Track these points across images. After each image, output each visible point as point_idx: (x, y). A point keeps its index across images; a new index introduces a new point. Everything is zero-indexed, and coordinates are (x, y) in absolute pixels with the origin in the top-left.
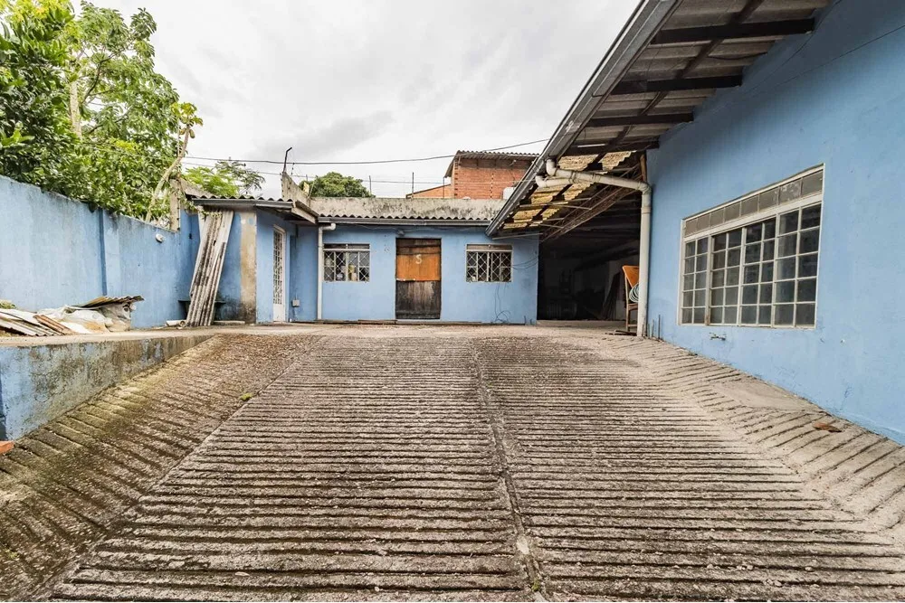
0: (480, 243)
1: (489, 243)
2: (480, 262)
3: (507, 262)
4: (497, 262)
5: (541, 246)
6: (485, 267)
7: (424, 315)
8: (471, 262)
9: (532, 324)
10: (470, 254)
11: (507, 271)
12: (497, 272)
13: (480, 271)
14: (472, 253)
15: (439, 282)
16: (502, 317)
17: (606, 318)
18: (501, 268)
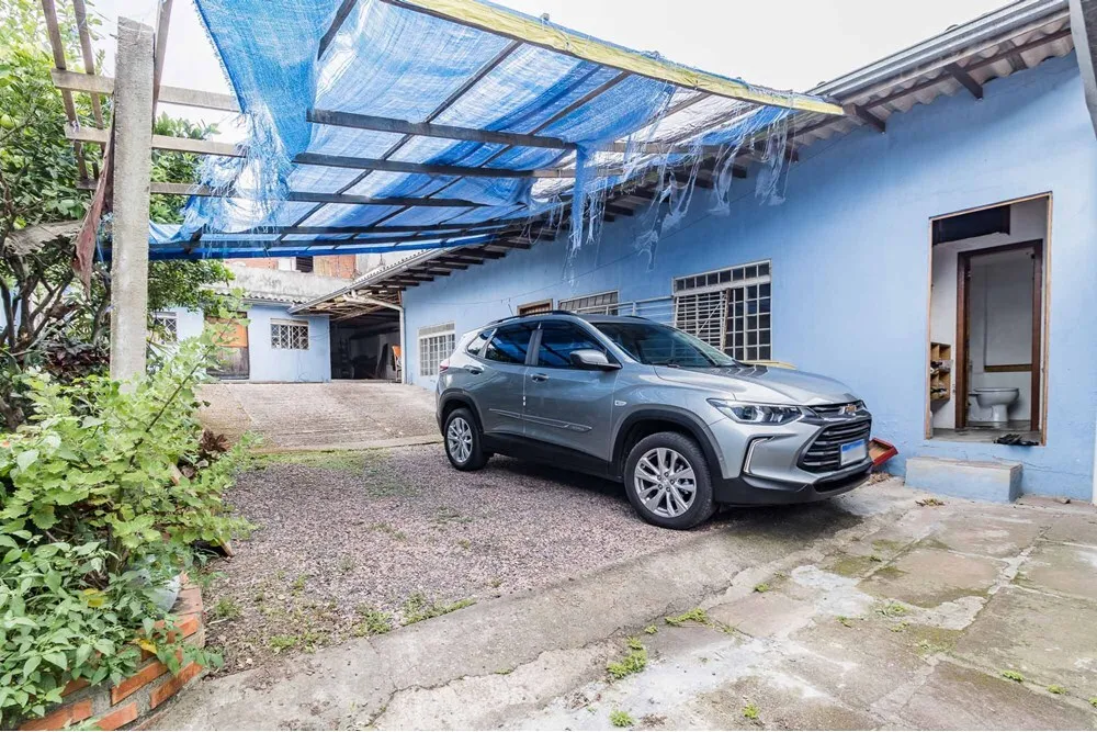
0: (282, 319)
1: (290, 318)
2: (283, 333)
3: (305, 334)
4: (297, 334)
5: (331, 323)
6: (287, 337)
7: (233, 375)
8: (275, 333)
9: (327, 382)
10: (274, 326)
11: (305, 341)
12: (297, 341)
13: (283, 340)
14: (275, 326)
15: (247, 347)
16: (304, 378)
17: (380, 377)
18: (301, 339)
